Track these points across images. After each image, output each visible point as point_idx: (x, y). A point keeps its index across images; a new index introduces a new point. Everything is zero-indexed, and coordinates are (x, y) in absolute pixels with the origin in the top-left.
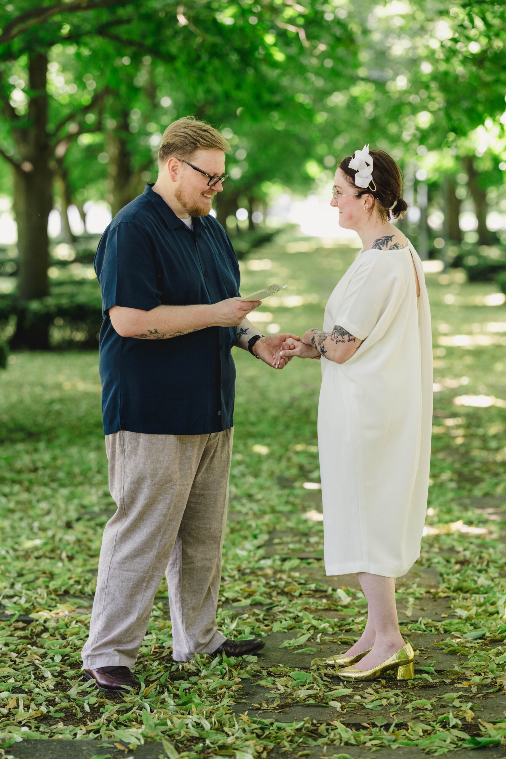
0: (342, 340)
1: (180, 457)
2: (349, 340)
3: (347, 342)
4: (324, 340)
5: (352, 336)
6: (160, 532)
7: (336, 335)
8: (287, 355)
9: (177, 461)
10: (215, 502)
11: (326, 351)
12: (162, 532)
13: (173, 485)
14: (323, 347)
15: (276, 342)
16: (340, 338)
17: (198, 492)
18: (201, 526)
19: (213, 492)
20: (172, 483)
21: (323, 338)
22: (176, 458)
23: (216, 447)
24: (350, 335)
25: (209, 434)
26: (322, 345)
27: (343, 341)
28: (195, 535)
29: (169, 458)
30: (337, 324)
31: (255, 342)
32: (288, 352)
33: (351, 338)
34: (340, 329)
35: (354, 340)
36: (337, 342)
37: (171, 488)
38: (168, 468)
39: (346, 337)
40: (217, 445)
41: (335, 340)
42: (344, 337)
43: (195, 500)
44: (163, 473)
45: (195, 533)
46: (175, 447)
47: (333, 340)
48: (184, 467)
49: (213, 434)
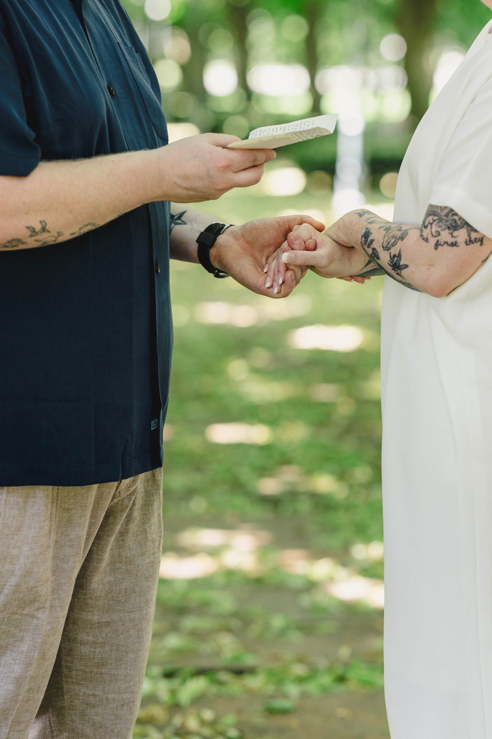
0: (450, 240)
1: (56, 542)
2: (469, 242)
3: (462, 245)
4: (402, 238)
5: (476, 231)
6: (6, 719)
7: (435, 228)
8: (299, 262)
9: (50, 554)
10: (139, 637)
11: (406, 266)
12: (11, 719)
13: (38, 609)
14: (399, 256)
15: (269, 236)
16: (445, 236)
17: (95, 618)
18: (110, 696)
19: (132, 616)
20: (37, 605)
21: (398, 234)
22: (48, 546)
23: (131, 509)
24: (471, 229)
25: (116, 484)
26: (394, 251)
27: (454, 244)
28: (97, 719)
29: (32, 549)
30: (438, 201)
31: (215, 239)
32: (302, 256)
33: (474, 235)
34: (447, 215)
35: (481, 240)
36: (437, 245)
37: (33, 617)
38: (28, 573)
39: (462, 235)
40: (134, 504)
41: (433, 241)
42: (455, 233)
43: (91, 638)
44: (18, 585)
45: (97, 714)
46: (47, 523)
47: (427, 240)
48: (65, 566)
49: (126, 482)
